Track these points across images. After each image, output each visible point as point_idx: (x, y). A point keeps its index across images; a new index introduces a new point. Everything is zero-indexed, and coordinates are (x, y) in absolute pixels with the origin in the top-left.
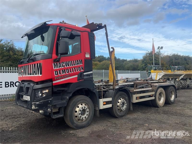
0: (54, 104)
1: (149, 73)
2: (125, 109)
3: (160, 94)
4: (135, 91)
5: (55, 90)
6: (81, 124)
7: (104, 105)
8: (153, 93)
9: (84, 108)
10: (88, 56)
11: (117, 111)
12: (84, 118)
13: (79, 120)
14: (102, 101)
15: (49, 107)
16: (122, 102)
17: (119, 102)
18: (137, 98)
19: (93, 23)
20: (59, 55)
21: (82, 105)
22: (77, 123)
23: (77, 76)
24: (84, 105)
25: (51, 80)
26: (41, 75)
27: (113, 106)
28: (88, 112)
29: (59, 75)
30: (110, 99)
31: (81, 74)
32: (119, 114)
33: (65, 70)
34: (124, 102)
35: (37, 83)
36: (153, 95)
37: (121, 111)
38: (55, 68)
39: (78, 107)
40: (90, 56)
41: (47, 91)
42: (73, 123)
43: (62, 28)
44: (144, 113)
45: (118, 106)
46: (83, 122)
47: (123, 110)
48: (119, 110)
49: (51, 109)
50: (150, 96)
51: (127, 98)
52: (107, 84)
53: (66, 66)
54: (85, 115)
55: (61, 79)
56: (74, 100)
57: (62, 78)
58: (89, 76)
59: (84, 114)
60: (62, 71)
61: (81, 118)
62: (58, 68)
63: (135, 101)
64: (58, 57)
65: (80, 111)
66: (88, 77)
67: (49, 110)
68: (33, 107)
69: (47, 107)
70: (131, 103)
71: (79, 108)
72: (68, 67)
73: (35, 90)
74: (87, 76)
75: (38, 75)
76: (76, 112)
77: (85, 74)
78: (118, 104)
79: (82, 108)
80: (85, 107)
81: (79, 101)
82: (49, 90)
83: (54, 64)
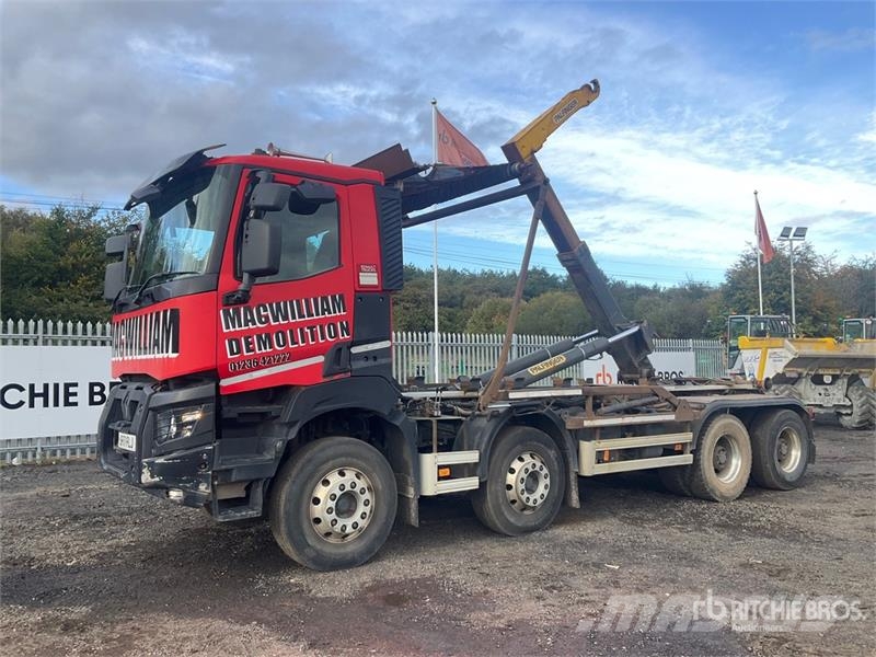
0: (224, 467)
1: (732, 349)
2: (540, 501)
3: (724, 443)
4: (587, 423)
5: (230, 412)
6: (334, 551)
7: (440, 479)
8: (687, 437)
9: (348, 488)
10: (369, 278)
11: (503, 508)
12: (349, 529)
13: (328, 534)
14: (431, 462)
15: (205, 478)
16: (527, 470)
17: (512, 471)
18: (600, 458)
19: (399, 145)
20: (246, 277)
21: (342, 474)
22: (319, 547)
23: (321, 359)
24: (350, 475)
25: (214, 374)
26: (175, 355)
27: (482, 485)
28: (366, 505)
29: (245, 354)
30: (471, 457)
31: (340, 349)
32: (512, 520)
33: (269, 337)
34: (537, 468)
35: (166, 385)
36: (684, 445)
37: (525, 508)
38: (228, 327)
39: (326, 483)
40: (381, 278)
41: (197, 416)
42: (300, 544)
43: (259, 175)
44: (634, 521)
45: (509, 487)
46: (344, 546)
47: (531, 503)
48: (514, 502)
49: (213, 485)
50: (668, 451)
51: (552, 453)
52: (469, 394)
53: (276, 319)
54: (357, 517)
55: (252, 370)
56: (307, 456)
57: (259, 368)
58: (375, 358)
59: (350, 512)
60: (259, 338)
61: (337, 528)
62: (243, 328)
63: (589, 467)
64: (242, 287)
65: (333, 497)
66: (371, 363)
67: (202, 487)
68: (146, 477)
69: (196, 479)
70: (573, 477)
71: (331, 486)
72: (282, 322)
73: (156, 410)
74: (367, 358)
75: (165, 355)
76: (317, 501)
77: (355, 350)
78: (511, 479)
79: (342, 487)
80: (353, 485)
81: (328, 460)
82: (204, 412)
83: (227, 314)
